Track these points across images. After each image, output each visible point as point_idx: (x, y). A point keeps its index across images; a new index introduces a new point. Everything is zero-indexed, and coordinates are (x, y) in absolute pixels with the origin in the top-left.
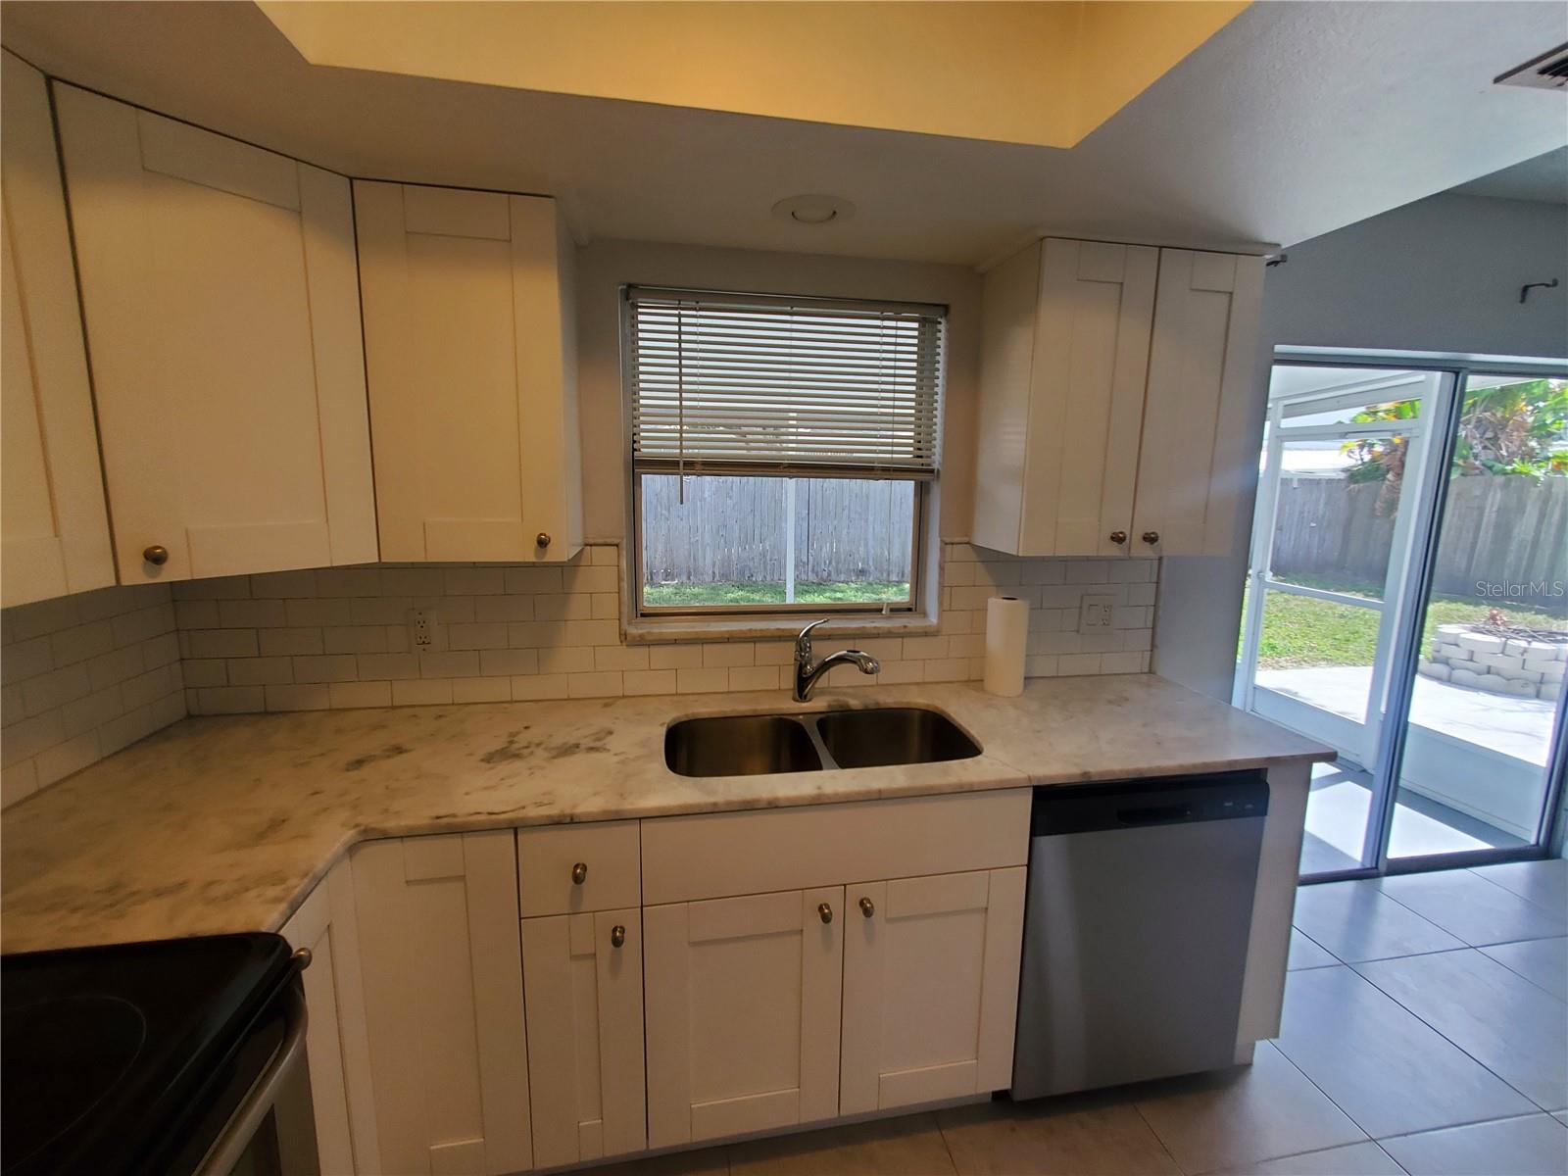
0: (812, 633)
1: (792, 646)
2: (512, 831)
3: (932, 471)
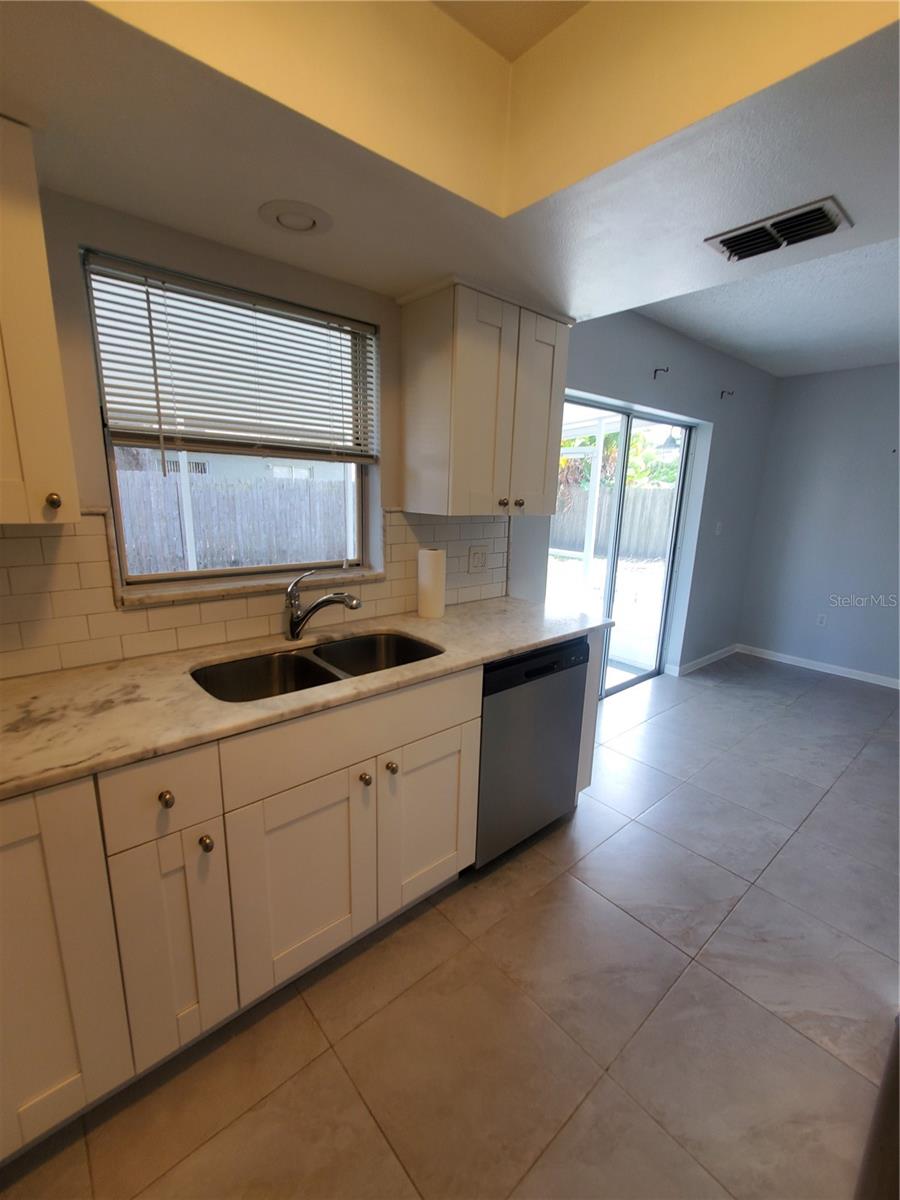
0: (299, 585)
1: (283, 597)
2: (91, 778)
3: (371, 457)
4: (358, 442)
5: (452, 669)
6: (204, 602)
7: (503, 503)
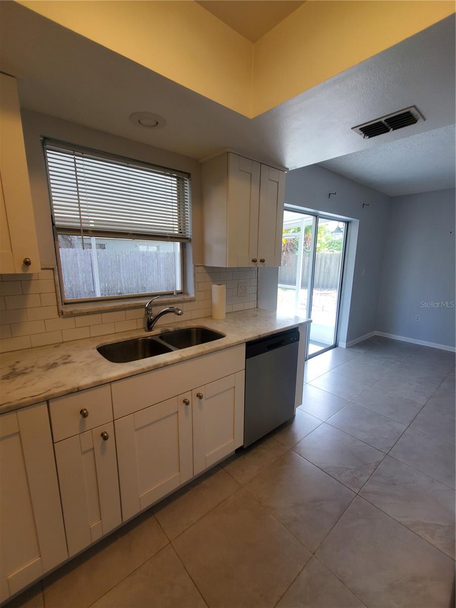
0: (152, 303)
1: (144, 310)
2: (46, 402)
3: (188, 239)
4: (180, 231)
5: (229, 345)
6: (103, 313)
7: (254, 261)
